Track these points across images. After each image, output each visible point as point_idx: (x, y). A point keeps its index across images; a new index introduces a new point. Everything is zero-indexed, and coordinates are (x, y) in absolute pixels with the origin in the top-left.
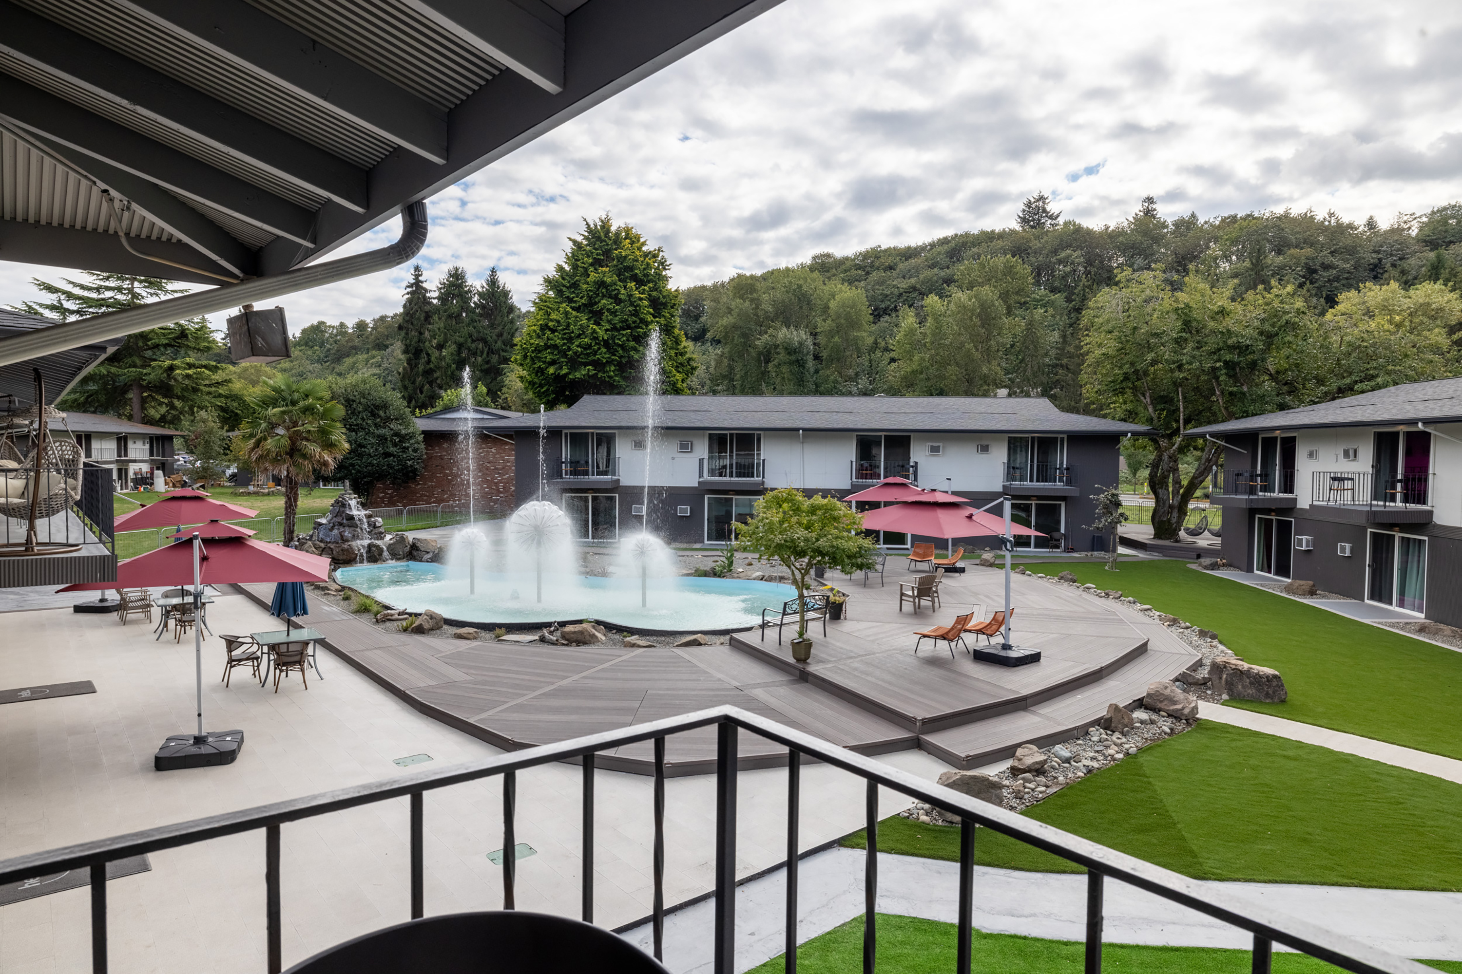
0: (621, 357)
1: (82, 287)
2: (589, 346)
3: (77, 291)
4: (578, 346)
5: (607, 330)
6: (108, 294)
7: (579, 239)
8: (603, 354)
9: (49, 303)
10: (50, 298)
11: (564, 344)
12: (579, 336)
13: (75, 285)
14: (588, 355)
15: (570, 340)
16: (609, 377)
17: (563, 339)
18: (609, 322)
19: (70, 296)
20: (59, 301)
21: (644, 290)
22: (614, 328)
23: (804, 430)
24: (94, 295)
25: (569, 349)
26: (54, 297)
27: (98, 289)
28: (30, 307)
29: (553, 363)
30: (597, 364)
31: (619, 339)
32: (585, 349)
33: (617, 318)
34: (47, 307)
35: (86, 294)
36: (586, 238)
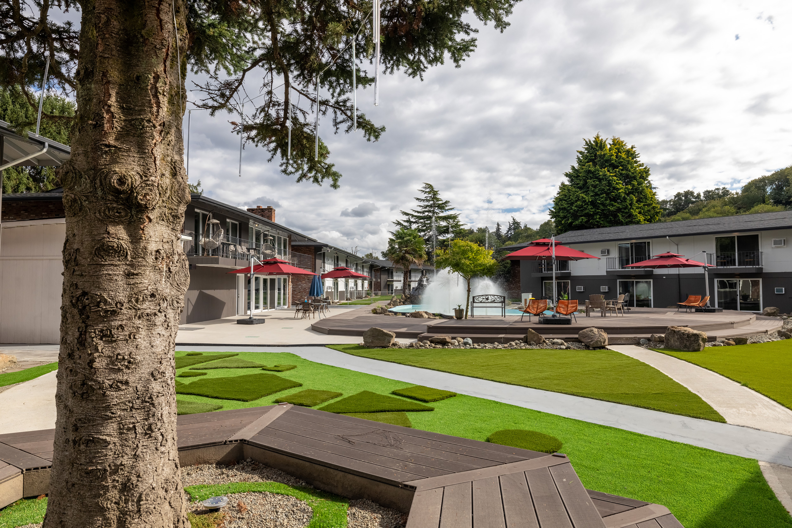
0: (603, 210)
1: (418, 212)
2: (582, 206)
3: (416, 214)
4: (575, 207)
5: (592, 196)
6: (426, 214)
7: (583, 150)
8: (590, 209)
9: (406, 219)
10: (406, 218)
11: (569, 207)
12: (576, 201)
13: (416, 211)
14: (582, 211)
15: (572, 204)
16: (597, 222)
17: (568, 204)
18: (593, 191)
19: (413, 216)
20: (409, 219)
21: (616, 171)
22: (596, 194)
23: (670, 236)
24: (421, 215)
25: (572, 209)
26: (407, 217)
27: (423, 212)
28: (398, 222)
29: (565, 217)
30: (587, 215)
31: (600, 200)
32: (580, 208)
33: (597, 189)
34: (404, 221)
35: (419, 214)
36: (586, 149)
